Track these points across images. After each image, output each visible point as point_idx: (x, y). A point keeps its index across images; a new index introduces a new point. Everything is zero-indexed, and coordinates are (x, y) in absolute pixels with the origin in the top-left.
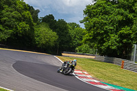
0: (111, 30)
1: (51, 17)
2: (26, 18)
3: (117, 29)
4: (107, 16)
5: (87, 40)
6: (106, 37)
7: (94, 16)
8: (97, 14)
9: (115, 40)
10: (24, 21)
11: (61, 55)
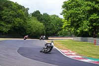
0: (83, 17)
1: (38, 12)
2: (20, 15)
3: (88, 17)
4: (79, 8)
5: (66, 26)
6: (80, 23)
7: (70, 9)
8: (72, 7)
9: (87, 24)
10: (19, 17)
11: (48, 39)
